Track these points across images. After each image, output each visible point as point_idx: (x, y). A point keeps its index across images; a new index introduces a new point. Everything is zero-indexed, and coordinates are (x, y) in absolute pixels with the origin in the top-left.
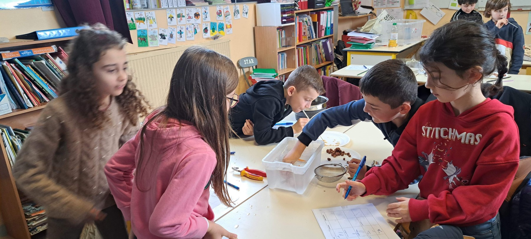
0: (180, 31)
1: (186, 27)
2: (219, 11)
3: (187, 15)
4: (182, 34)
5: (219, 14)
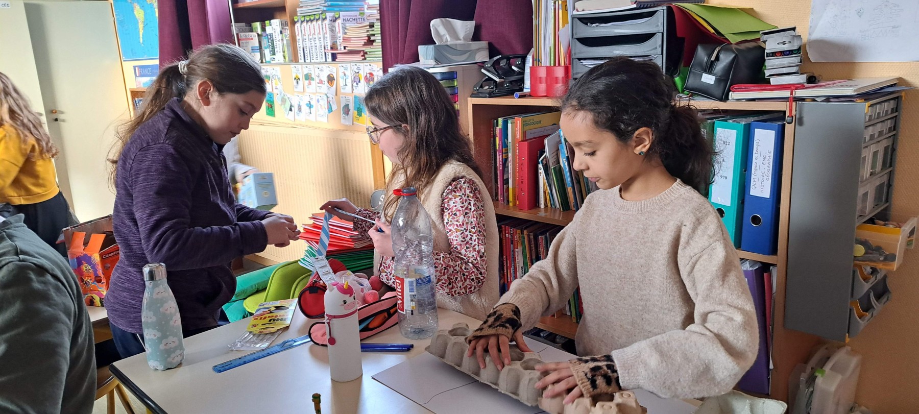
0: (309, 103)
1: (317, 99)
3: (317, 78)
4: (311, 109)
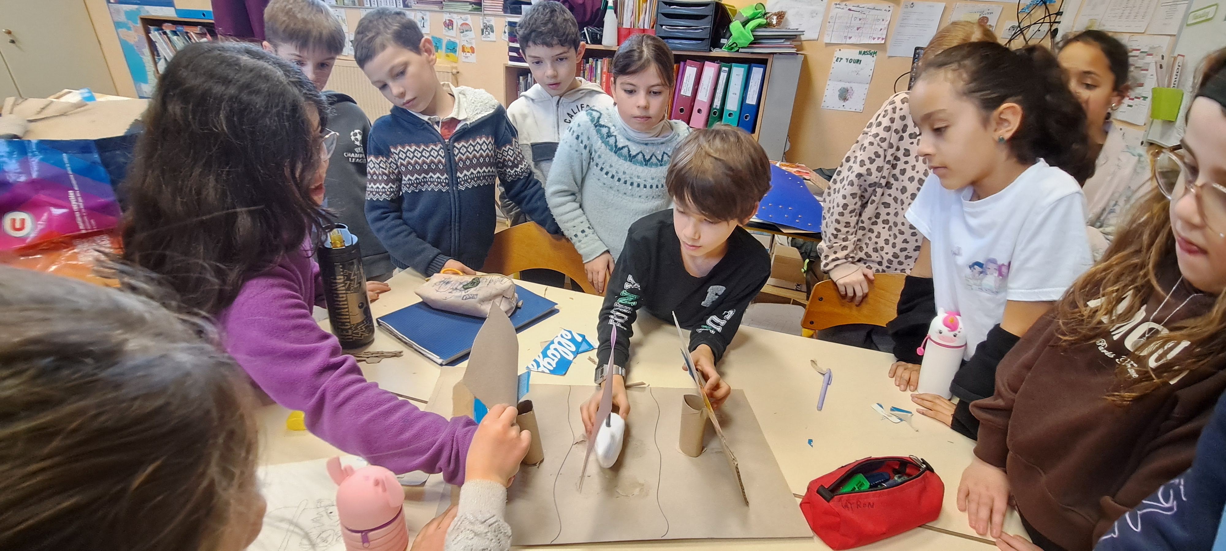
2: (447, 22)
5: (449, 24)
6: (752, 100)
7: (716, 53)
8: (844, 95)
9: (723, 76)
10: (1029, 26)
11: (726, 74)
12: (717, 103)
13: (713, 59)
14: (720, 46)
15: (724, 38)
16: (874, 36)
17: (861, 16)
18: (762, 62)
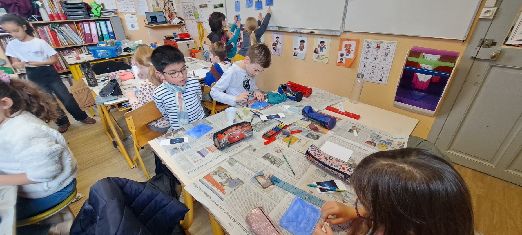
6: (111, 30)
7: (91, 19)
8: (133, 26)
9: (98, 25)
10: (167, 3)
11: (99, 25)
12: (100, 33)
13: (91, 21)
14: (92, 16)
15: (91, 14)
16: (133, 9)
17: (126, 4)
18: (108, 19)
